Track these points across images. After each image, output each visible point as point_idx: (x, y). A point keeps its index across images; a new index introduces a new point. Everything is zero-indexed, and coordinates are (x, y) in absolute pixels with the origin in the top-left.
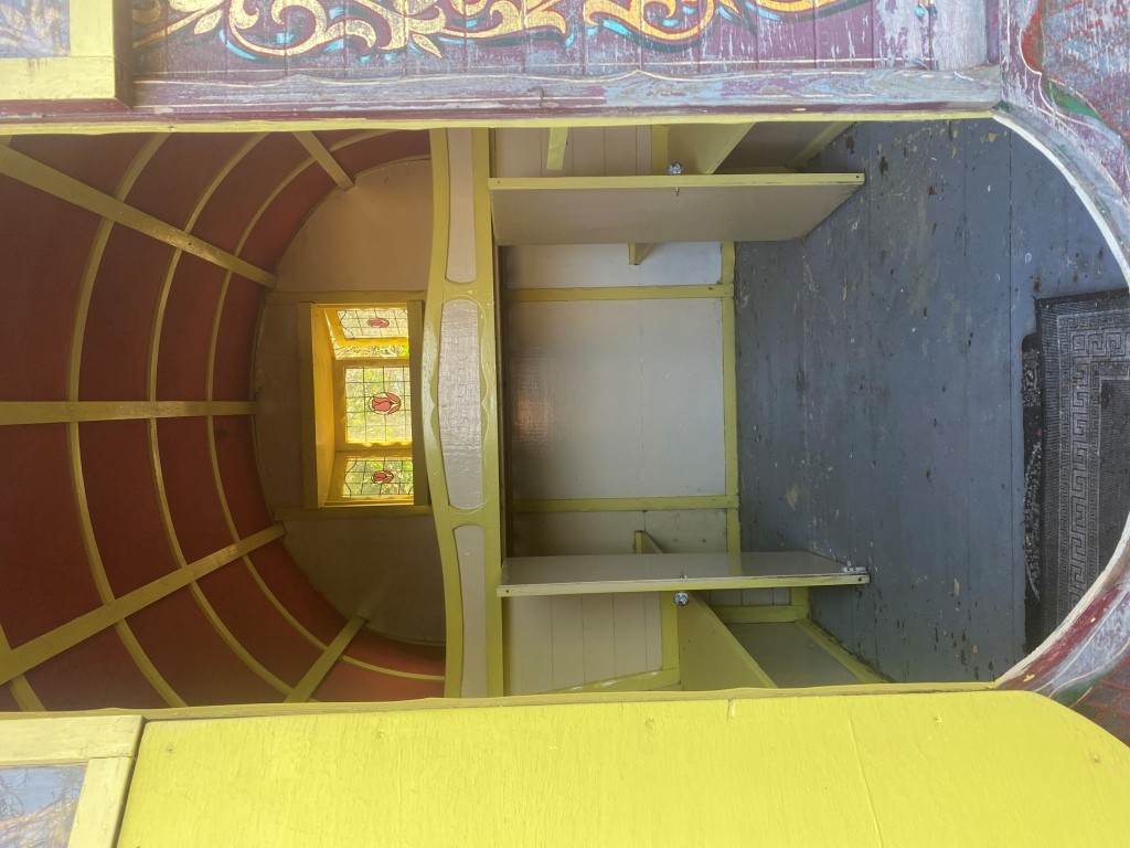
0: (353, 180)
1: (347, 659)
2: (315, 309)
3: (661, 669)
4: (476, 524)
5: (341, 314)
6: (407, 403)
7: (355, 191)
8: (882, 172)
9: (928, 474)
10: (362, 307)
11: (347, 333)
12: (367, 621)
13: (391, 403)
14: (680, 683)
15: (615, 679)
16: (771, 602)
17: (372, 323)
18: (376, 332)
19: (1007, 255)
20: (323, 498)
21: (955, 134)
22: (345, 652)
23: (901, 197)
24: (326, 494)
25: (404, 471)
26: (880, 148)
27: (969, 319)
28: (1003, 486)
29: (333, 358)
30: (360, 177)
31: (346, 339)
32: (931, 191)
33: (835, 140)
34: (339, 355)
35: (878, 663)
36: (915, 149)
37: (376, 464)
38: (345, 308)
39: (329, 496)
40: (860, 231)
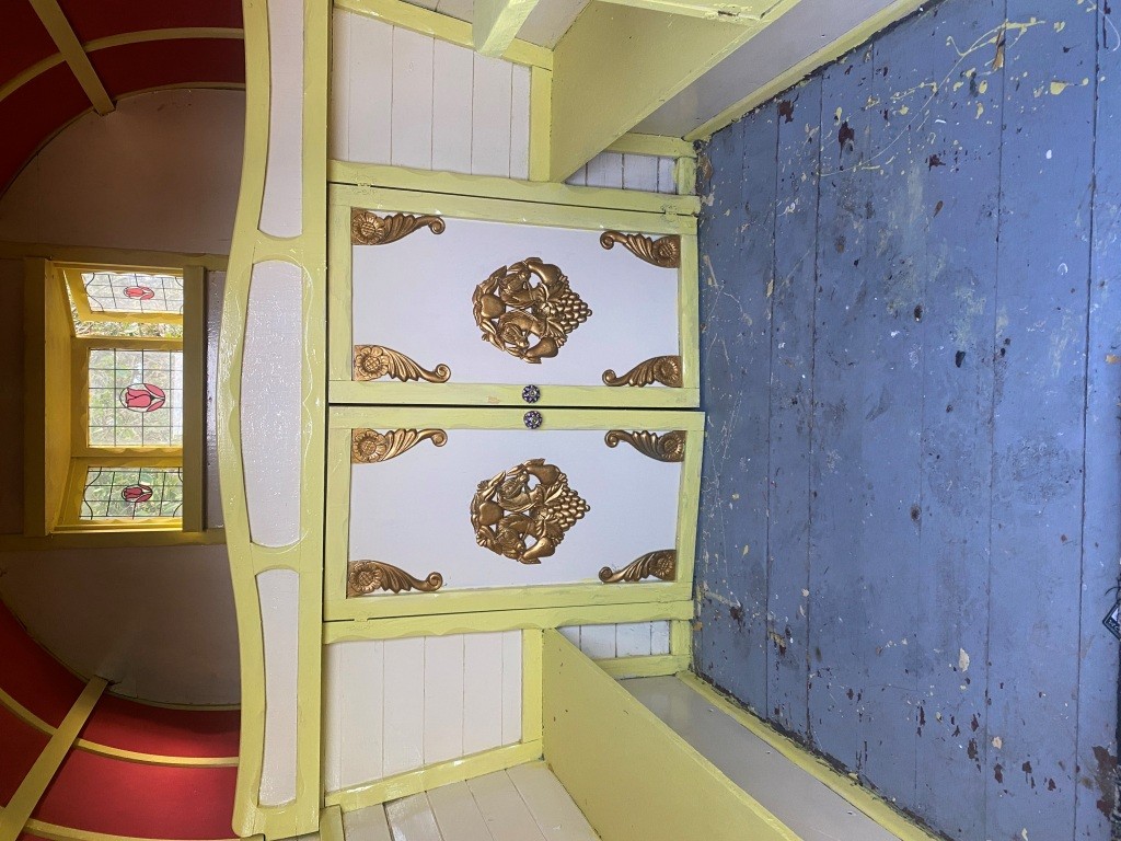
0: (115, 103)
1: (83, 743)
2: (50, 269)
3: (520, 742)
4: (290, 568)
5: (87, 277)
6: (177, 399)
7: (114, 118)
8: (842, 141)
9: (915, 515)
10: (119, 270)
11: (94, 306)
12: (111, 684)
13: (152, 398)
14: (543, 758)
15: (463, 758)
16: (648, 653)
17: (130, 293)
18: (134, 305)
19: (1085, 239)
20: (52, 521)
21: (983, 88)
22: (80, 735)
23: (878, 171)
24: (56, 518)
25: (170, 486)
26: (839, 112)
27: (1002, 322)
28: (1063, 538)
29: (73, 336)
30: (123, 99)
31: (92, 312)
32: (934, 161)
33: (760, 107)
34: (81, 332)
35: (810, 737)
36: (904, 111)
37: (129, 476)
38: (93, 269)
39: (61, 518)
40: (800, 215)
